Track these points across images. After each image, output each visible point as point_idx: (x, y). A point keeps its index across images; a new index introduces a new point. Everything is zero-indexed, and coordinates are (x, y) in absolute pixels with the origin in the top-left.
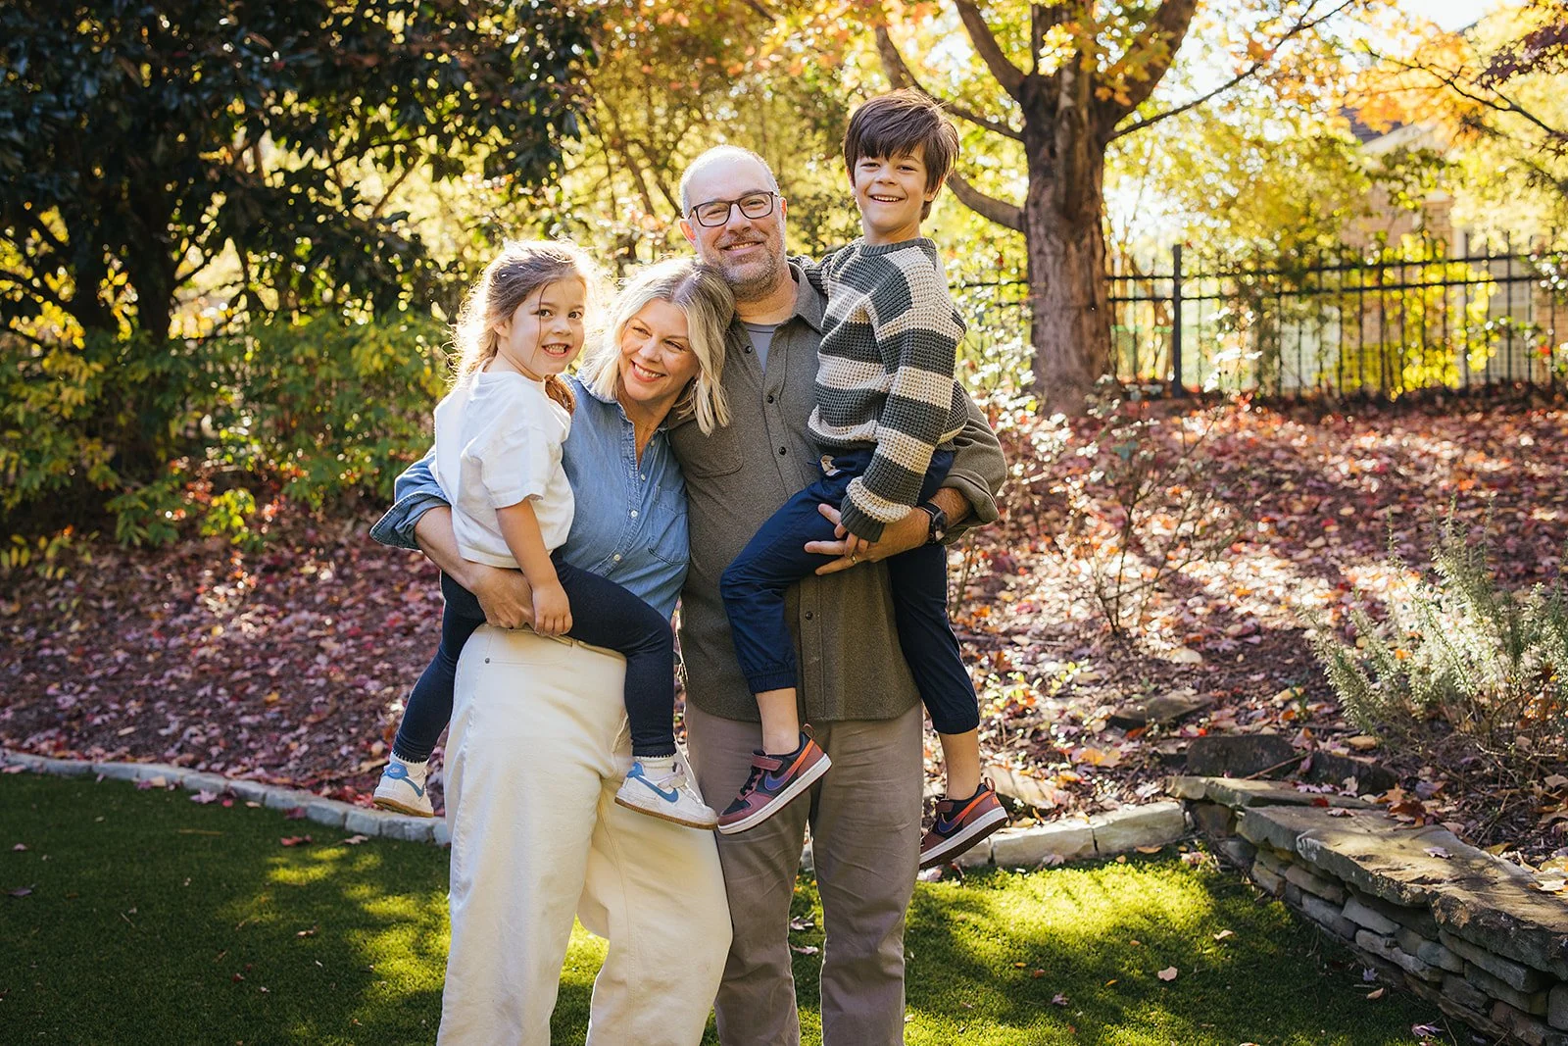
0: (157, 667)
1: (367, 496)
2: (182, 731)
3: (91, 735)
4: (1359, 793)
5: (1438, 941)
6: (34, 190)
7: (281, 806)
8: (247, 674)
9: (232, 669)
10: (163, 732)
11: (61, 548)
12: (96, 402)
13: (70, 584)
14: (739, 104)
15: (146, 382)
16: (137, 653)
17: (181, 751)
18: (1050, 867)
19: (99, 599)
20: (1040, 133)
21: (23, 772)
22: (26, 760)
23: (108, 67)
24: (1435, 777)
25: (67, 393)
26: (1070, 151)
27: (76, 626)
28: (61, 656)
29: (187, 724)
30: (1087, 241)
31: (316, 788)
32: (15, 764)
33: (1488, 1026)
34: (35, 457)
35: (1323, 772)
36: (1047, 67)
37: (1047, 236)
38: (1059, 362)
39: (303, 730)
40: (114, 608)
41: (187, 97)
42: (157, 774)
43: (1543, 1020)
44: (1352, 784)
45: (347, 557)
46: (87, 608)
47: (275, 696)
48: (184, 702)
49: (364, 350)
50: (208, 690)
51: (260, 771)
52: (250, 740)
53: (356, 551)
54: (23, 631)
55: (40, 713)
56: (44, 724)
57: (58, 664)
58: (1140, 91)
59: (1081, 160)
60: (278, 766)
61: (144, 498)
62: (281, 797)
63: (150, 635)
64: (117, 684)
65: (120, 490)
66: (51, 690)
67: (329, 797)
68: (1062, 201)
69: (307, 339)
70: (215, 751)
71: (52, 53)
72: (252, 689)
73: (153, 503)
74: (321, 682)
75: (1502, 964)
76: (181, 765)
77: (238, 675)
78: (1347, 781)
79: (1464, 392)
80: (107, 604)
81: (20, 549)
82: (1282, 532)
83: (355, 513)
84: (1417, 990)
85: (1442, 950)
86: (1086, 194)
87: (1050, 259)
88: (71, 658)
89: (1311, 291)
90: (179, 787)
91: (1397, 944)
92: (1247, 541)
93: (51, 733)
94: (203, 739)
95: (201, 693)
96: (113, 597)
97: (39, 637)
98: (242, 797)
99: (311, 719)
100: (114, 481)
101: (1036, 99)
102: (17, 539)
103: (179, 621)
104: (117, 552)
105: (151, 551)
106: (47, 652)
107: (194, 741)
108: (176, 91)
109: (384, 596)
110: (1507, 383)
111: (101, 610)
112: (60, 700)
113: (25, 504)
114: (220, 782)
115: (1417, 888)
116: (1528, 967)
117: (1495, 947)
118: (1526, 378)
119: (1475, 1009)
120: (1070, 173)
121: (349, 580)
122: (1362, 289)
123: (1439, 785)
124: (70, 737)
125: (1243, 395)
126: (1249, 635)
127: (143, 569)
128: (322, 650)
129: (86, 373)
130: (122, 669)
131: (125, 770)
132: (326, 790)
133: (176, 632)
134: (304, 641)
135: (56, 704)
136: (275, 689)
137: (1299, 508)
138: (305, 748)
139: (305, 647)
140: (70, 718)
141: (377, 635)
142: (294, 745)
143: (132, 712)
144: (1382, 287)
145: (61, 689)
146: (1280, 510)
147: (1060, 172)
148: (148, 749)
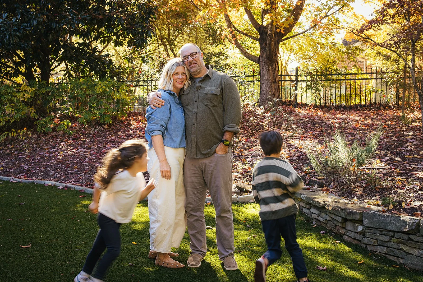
0: (47, 160)
1: (97, 123)
2: (54, 174)
3: (33, 175)
4: (317, 188)
5: (327, 214)
6: (21, 46)
7: (78, 190)
8: (69, 162)
9: (66, 161)
10: (50, 174)
11: (24, 132)
12: (33, 98)
13: (26, 141)
14: (191, 29)
15: (44, 93)
16: (42, 157)
17: (54, 178)
18: (250, 203)
19: (33, 145)
20: (263, 39)
21: (17, 182)
22: (18, 180)
23: (39, 18)
24: (334, 185)
25: (26, 95)
26: (270, 44)
27: (27, 151)
28: (24, 157)
29: (56, 172)
30: (274, 66)
31: (87, 186)
32: (15, 181)
33: (335, 231)
34: (18, 110)
35: (311, 183)
36: (265, 24)
37: (264, 64)
38: (266, 95)
39: (83, 174)
40: (36, 147)
41: (57, 25)
42: (49, 183)
43: (345, 228)
44: (316, 186)
45: (93, 137)
46: (30, 147)
47: (76, 167)
48: (55, 168)
49: (98, 87)
50: (60, 165)
51: (73, 183)
52: (70, 176)
53: (95, 135)
54: (14, 152)
55: (20, 170)
56: (21, 172)
57: (23, 159)
58: (288, 30)
59: (273, 46)
60: (78, 182)
61: (44, 121)
62: (78, 188)
63: (45, 153)
64: (38, 164)
65: (38, 119)
66: (22, 165)
67: (90, 188)
68: (268, 56)
69: (84, 84)
70: (62, 178)
71: (26, 14)
72: (71, 165)
73: (46, 122)
74: (87, 164)
75: (337, 217)
76: (55, 181)
77: (67, 162)
78: (315, 185)
79: (365, 106)
80: (35, 146)
81: (14, 133)
82: (313, 135)
83: (94, 127)
84: (323, 225)
85: (327, 216)
86: (274, 55)
87: (265, 70)
88: (26, 158)
89: (329, 80)
90: (55, 186)
91: (319, 216)
92: (305, 137)
93: (23, 174)
94: (60, 176)
95: (58, 166)
96: (36, 144)
97: (18, 153)
98: (69, 188)
99: (85, 172)
100: (37, 117)
101: (263, 31)
102: (13, 130)
103: (52, 150)
104: (37, 134)
105: (45, 134)
106: (21, 157)
107: (57, 176)
108: (55, 23)
109: (102, 146)
110: (375, 103)
111: (33, 147)
112: (25, 167)
113: (15, 122)
114: (65, 185)
115: (323, 203)
116: (342, 217)
117: (336, 214)
118: (380, 103)
119: (333, 228)
120: (270, 50)
121: (93, 142)
122: (341, 80)
123: (335, 186)
124: (28, 175)
125: (312, 105)
126: (300, 156)
127: (43, 138)
128: (87, 157)
129: (31, 90)
130: (39, 161)
131: (42, 182)
132: (89, 187)
133: (52, 153)
134: (83, 155)
135: (24, 168)
136: (76, 165)
137: (319, 130)
138: (84, 178)
139: (83, 156)
140: (27, 171)
141: (100, 154)
142: (81, 177)
143: (42, 170)
144: (346, 80)
145: (25, 165)
146: (314, 131)
147: (267, 49)
148: (46, 178)
